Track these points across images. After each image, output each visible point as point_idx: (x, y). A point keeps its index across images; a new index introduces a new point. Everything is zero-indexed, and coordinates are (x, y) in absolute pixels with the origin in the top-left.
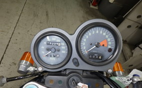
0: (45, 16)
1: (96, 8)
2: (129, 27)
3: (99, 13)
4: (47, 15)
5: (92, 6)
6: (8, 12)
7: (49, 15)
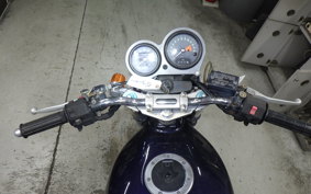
0: (121, 35)
1: (216, 5)
2: (276, 33)
3: (220, 15)
4: (124, 31)
5: (206, 4)
6: (58, 36)
7: (128, 32)
